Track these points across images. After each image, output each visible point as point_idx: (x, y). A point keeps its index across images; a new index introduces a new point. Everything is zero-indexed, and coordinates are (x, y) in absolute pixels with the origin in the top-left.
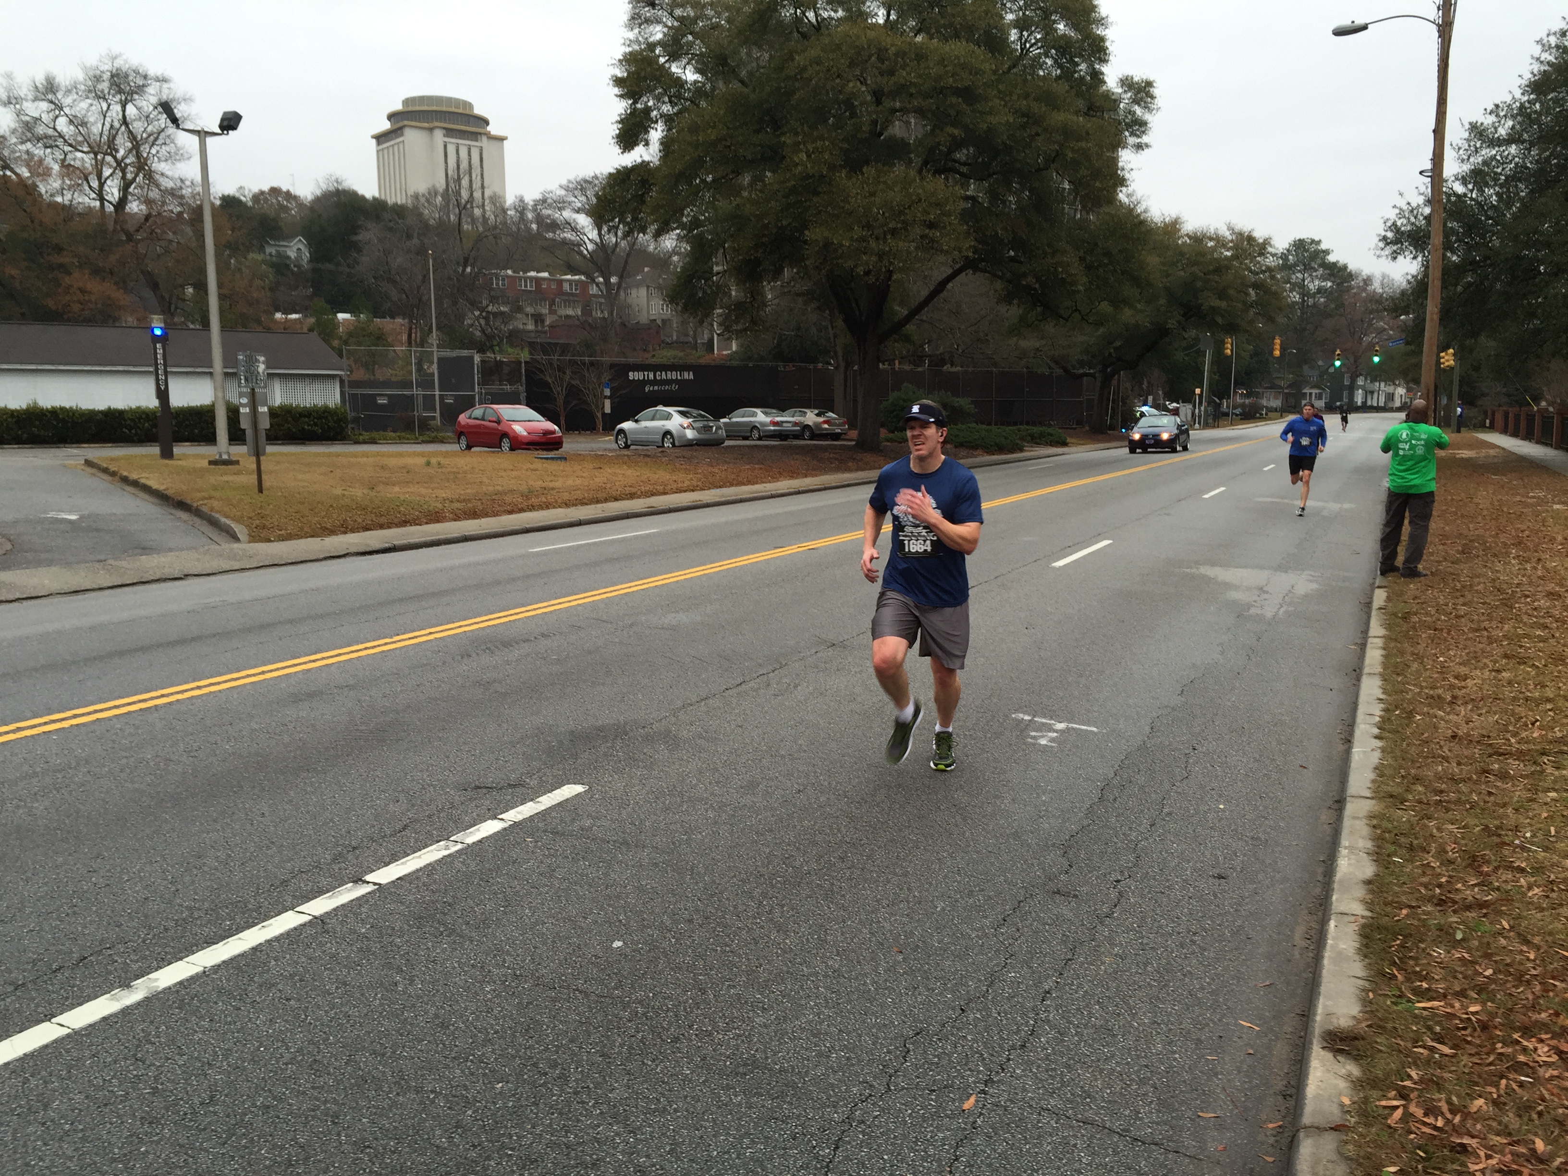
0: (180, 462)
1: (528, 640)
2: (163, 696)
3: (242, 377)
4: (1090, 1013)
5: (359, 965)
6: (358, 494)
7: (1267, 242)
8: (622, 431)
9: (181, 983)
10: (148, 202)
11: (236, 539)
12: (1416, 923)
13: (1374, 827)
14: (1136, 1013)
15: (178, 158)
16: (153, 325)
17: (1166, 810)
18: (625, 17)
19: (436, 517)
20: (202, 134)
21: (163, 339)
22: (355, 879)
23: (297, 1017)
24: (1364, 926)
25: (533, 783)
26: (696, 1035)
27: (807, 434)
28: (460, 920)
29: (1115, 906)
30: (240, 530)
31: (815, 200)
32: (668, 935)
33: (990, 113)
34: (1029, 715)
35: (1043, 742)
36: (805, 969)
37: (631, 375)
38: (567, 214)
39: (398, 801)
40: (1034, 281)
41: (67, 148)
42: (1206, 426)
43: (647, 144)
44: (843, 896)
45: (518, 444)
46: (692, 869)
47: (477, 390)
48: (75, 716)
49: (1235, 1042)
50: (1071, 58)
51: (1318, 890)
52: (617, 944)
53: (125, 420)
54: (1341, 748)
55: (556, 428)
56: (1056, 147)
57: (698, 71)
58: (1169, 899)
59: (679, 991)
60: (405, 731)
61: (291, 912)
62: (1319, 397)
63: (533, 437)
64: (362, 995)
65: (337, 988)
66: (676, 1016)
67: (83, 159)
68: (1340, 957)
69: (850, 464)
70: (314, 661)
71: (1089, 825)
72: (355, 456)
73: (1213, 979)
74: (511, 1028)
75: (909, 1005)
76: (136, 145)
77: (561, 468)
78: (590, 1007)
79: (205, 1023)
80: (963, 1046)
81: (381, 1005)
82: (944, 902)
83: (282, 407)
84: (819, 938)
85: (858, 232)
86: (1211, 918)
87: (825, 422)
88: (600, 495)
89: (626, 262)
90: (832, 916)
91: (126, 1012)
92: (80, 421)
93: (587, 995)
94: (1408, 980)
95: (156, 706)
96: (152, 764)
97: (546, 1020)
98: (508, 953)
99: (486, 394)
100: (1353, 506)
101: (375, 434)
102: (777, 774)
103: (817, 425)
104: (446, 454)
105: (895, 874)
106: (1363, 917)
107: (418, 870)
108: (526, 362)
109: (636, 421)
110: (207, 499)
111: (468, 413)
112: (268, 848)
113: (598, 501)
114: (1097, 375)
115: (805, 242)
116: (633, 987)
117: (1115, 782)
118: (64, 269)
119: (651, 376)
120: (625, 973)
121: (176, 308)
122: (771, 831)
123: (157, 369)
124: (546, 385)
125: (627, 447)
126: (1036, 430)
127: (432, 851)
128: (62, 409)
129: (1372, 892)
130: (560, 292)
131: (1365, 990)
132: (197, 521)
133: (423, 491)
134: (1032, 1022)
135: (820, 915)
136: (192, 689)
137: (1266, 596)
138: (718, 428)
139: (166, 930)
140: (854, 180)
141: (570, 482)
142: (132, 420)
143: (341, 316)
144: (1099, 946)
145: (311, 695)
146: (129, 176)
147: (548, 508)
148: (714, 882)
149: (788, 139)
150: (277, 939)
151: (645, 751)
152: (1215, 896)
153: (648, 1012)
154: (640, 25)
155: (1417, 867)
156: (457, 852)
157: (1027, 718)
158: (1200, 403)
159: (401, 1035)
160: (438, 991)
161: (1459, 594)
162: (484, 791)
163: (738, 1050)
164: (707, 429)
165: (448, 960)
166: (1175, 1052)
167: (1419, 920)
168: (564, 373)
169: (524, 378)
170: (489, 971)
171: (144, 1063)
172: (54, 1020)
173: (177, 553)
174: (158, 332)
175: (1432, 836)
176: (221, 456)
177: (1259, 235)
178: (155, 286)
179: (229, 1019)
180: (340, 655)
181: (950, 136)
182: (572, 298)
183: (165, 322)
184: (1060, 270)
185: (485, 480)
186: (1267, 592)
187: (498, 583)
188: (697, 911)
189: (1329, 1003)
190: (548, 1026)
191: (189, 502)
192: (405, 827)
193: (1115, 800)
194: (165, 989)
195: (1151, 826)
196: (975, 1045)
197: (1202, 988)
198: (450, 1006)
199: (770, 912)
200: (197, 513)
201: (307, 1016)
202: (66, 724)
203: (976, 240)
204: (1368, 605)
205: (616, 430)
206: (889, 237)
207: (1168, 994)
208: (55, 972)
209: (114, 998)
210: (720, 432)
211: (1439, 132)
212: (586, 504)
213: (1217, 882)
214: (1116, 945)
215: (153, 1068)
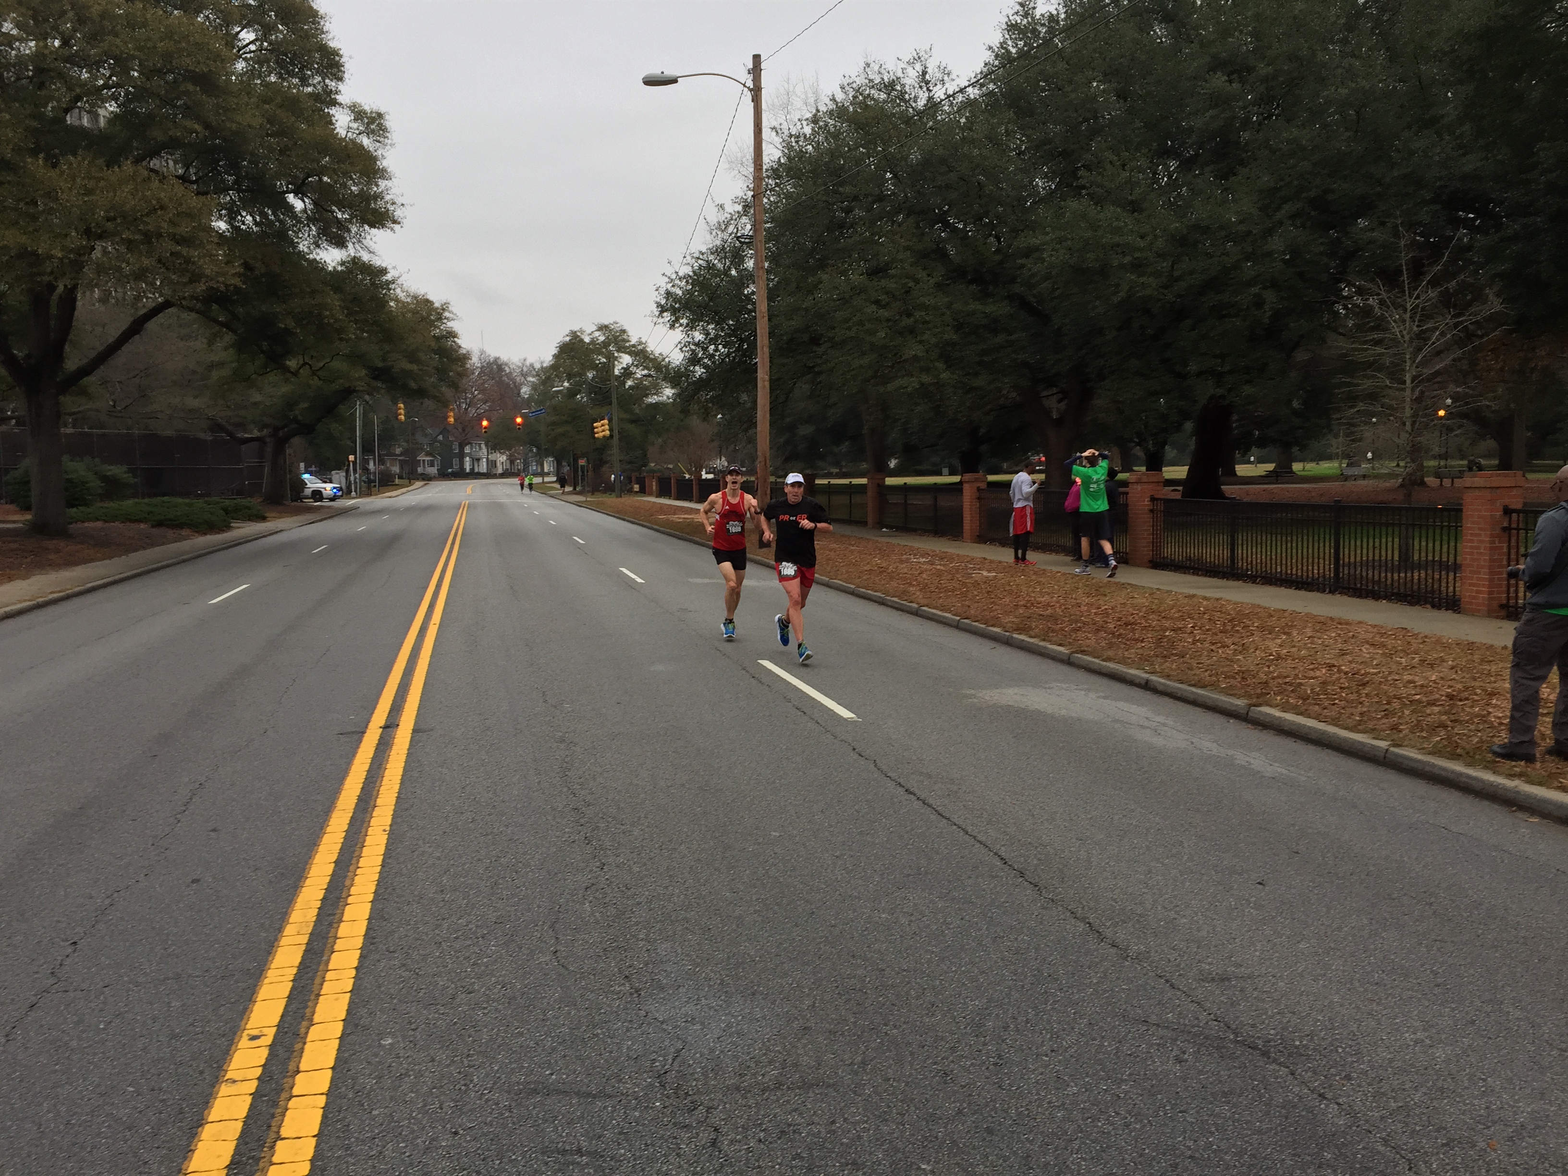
33: (236, 111)
42: (361, 495)
62: (432, 465)
114: (268, 440)
140: (57, 170)
158: (355, 470)
184: (324, 313)
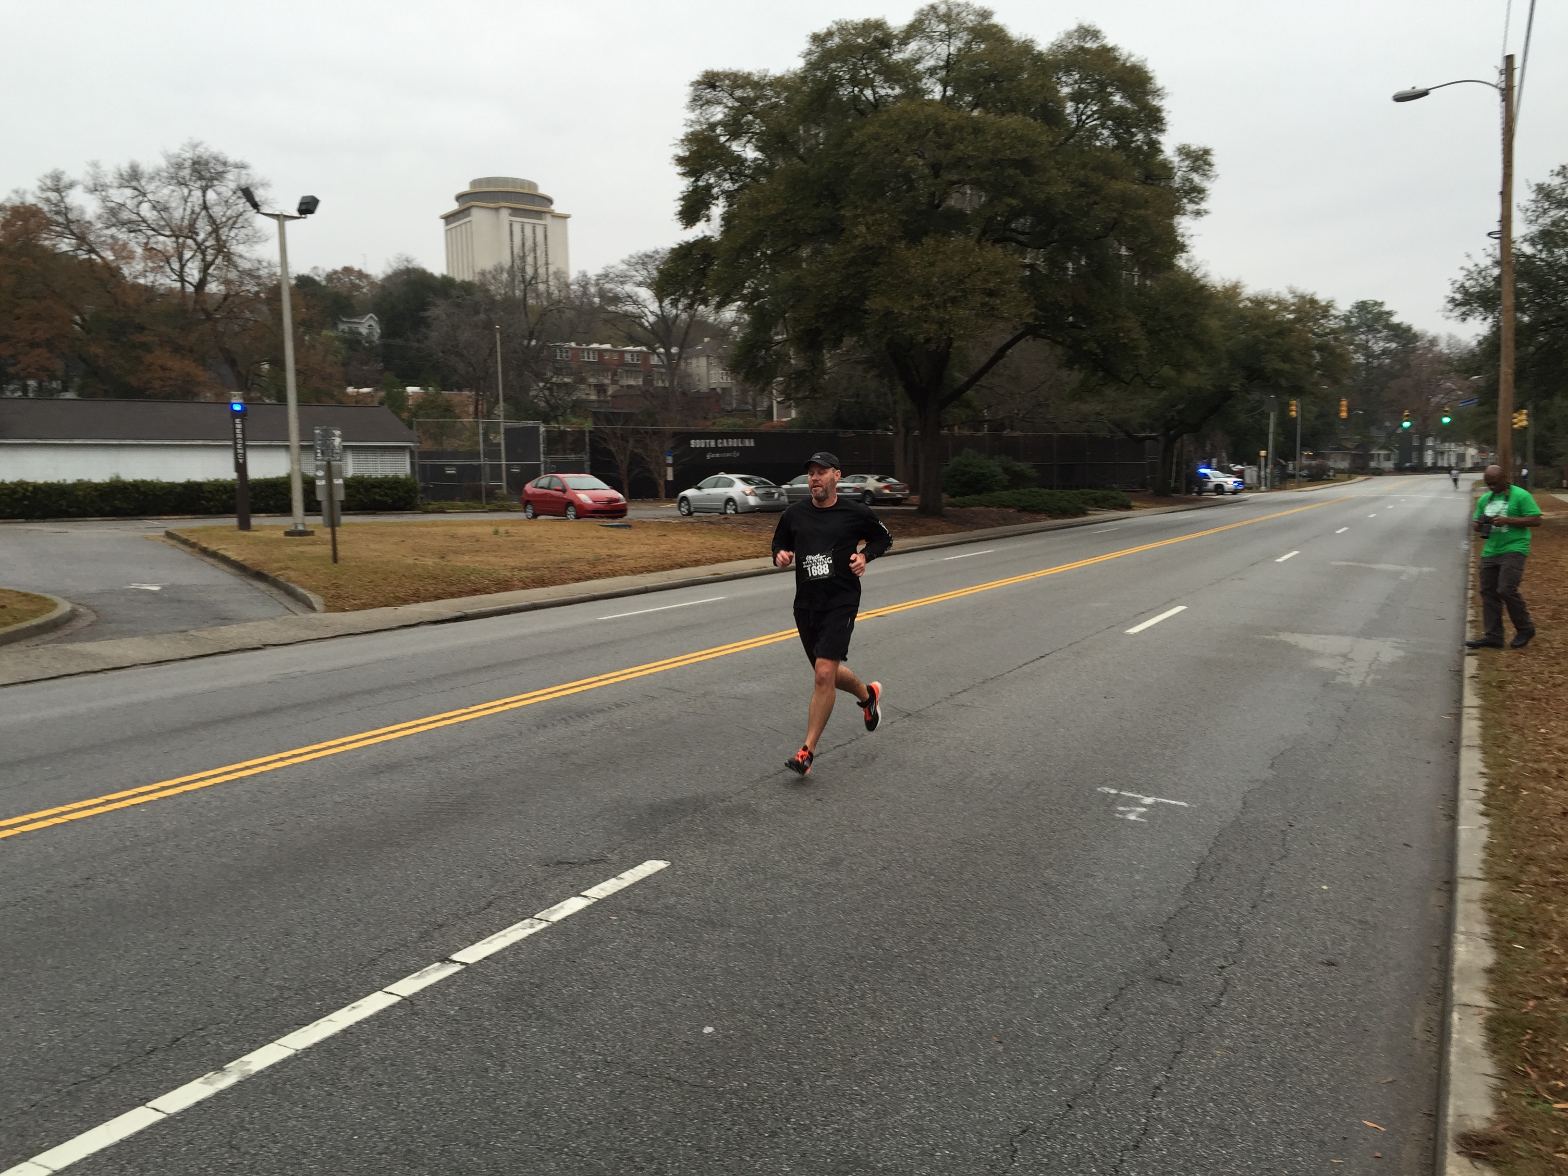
0: (257, 533)
1: (602, 711)
2: (247, 768)
3: (319, 451)
4: (1204, 1110)
5: (449, 1050)
6: (429, 563)
7: (1329, 306)
8: (685, 498)
9: (273, 1066)
10: (227, 282)
11: (313, 609)
12: (1545, 1015)
13: (1491, 911)
14: (1253, 1112)
15: (255, 240)
16: (233, 401)
17: (1267, 891)
18: (687, 100)
19: (505, 586)
20: (281, 217)
21: (241, 414)
22: (442, 958)
23: (389, 1103)
24: (1489, 1020)
25: (614, 857)
26: (794, 1129)
27: (868, 500)
28: (548, 1003)
29: (1222, 994)
30: (316, 600)
31: (875, 270)
32: (760, 1021)
33: (1047, 184)
34: (1115, 788)
35: (1132, 817)
36: (903, 1060)
37: (693, 443)
38: (629, 288)
39: (481, 877)
40: (1095, 346)
41: (153, 233)
42: (1273, 488)
43: (708, 220)
44: (937, 980)
45: (583, 513)
46: (780, 951)
47: (542, 459)
48: (163, 789)
49: (1361, 1144)
50: (1128, 128)
51: (1434, 979)
52: (708, 1030)
53: (204, 493)
54: (1446, 824)
55: (620, 496)
56: (1115, 214)
57: (759, 149)
58: (1278, 987)
59: (774, 1081)
60: (484, 804)
61: (379, 993)
62: (1388, 459)
63: (599, 506)
64: (454, 1081)
65: (429, 1073)
66: (773, 1108)
67: (165, 243)
68: (1466, 1052)
69: (913, 529)
70: (393, 732)
71: (1187, 906)
72: (425, 525)
73: (1332, 1075)
74: (604, 1119)
75: (1014, 1100)
76: (216, 228)
77: (627, 536)
78: (683, 1097)
79: (299, 1109)
80: (1073, 1145)
81: (473, 1092)
82: (1041, 987)
83: (353, 478)
84: (915, 1025)
85: (918, 301)
86: (1324, 1008)
87: (886, 487)
88: (666, 563)
89: (686, 333)
90: (926, 1002)
91: (220, 1096)
92: (160, 493)
93: (679, 1084)
94: (1542, 1078)
95: (241, 778)
96: (238, 837)
97: (639, 1110)
98: (598, 1038)
99: (552, 463)
100: (1433, 569)
101: (444, 504)
102: (860, 851)
103: (878, 490)
104: (514, 523)
105: (989, 958)
106: (1489, 1009)
107: (505, 949)
108: (590, 432)
109: (699, 488)
110: (281, 569)
111: (534, 482)
112: (355, 925)
113: (664, 568)
114: (1160, 438)
115: (865, 312)
116: (726, 1076)
117: (1210, 860)
118: (146, 347)
119: (713, 444)
120: (718, 1061)
121: (253, 384)
122: (857, 910)
123: (236, 443)
124: (609, 453)
125: (690, 514)
126: (1099, 493)
127: (517, 929)
128: (144, 482)
129: (1493, 981)
130: (622, 363)
131: (1497, 1089)
132: (275, 591)
133: (492, 559)
134: (1144, 1121)
135: (913, 1000)
136: (275, 761)
137: (1349, 664)
138: (781, 494)
139: (257, 1010)
140: (913, 250)
141: (636, 549)
142: (210, 492)
143: (410, 389)
144: (1208, 1038)
145: (391, 767)
146: (209, 258)
147: (614, 576)
148: (803, 964)
149: (847, 213)
150: (367, 1021)
151: (725, 825)
152: (1326, 984)
153: (743, 1103)
154: (702, 106)
155: (1541, 955)
156: (542, 930)
157: (1113, 791)
158: (1266, 465)
159: (494, 1124)
160: (529, 1077)
161: (1554, 661)
162: (567, 866)
163: (838, 1146)
164: (770, 495)
165: (537, 1045)
166: (1297, 1155)
167: (1548, 1012)
168: (627, 442)
169: (588, 447)
170: (580, 1057)
171: (238, 1149)
172: (149, 1104)
173: (255, 623)
174: (237, 408)
175: (1553, 921)
176: (296, 527)
177: (1322, 297)
178: (232, 363)
179: (322, 1105)
180: (418, 725)
181: (1008, 205)
182: (634, 369)
183: (244, 399)
184: (1122, 335)
185: (553, 549)
186: (1351, 660)
187: (570, 652)
188: (788, 995)
189: (1460, 1103)
190: (642, 1117)
191: (266, 572)
192: (490, 904)
193: (1212, 879)
194: (258, 1073)
195: (1253, 907)
196: (1086, 1145)
197: (1321, 1085)
198: (541, 1093)
199: (862, 997)
200: (274, 583)
201: (399, 1103)
202: (153, 797)
203: (1036, 307)
204: (1459, 673)
205: (679, 498)
206: (949, 305)
207: (1285, 1091)
208: (148, 1053)
209: (207, 1082)
210: (782, 498)
211: (1506, 195)
212: (652, 571)
213: (1324, 968)
214: (1226, 1037)
215: (247, 1156)
